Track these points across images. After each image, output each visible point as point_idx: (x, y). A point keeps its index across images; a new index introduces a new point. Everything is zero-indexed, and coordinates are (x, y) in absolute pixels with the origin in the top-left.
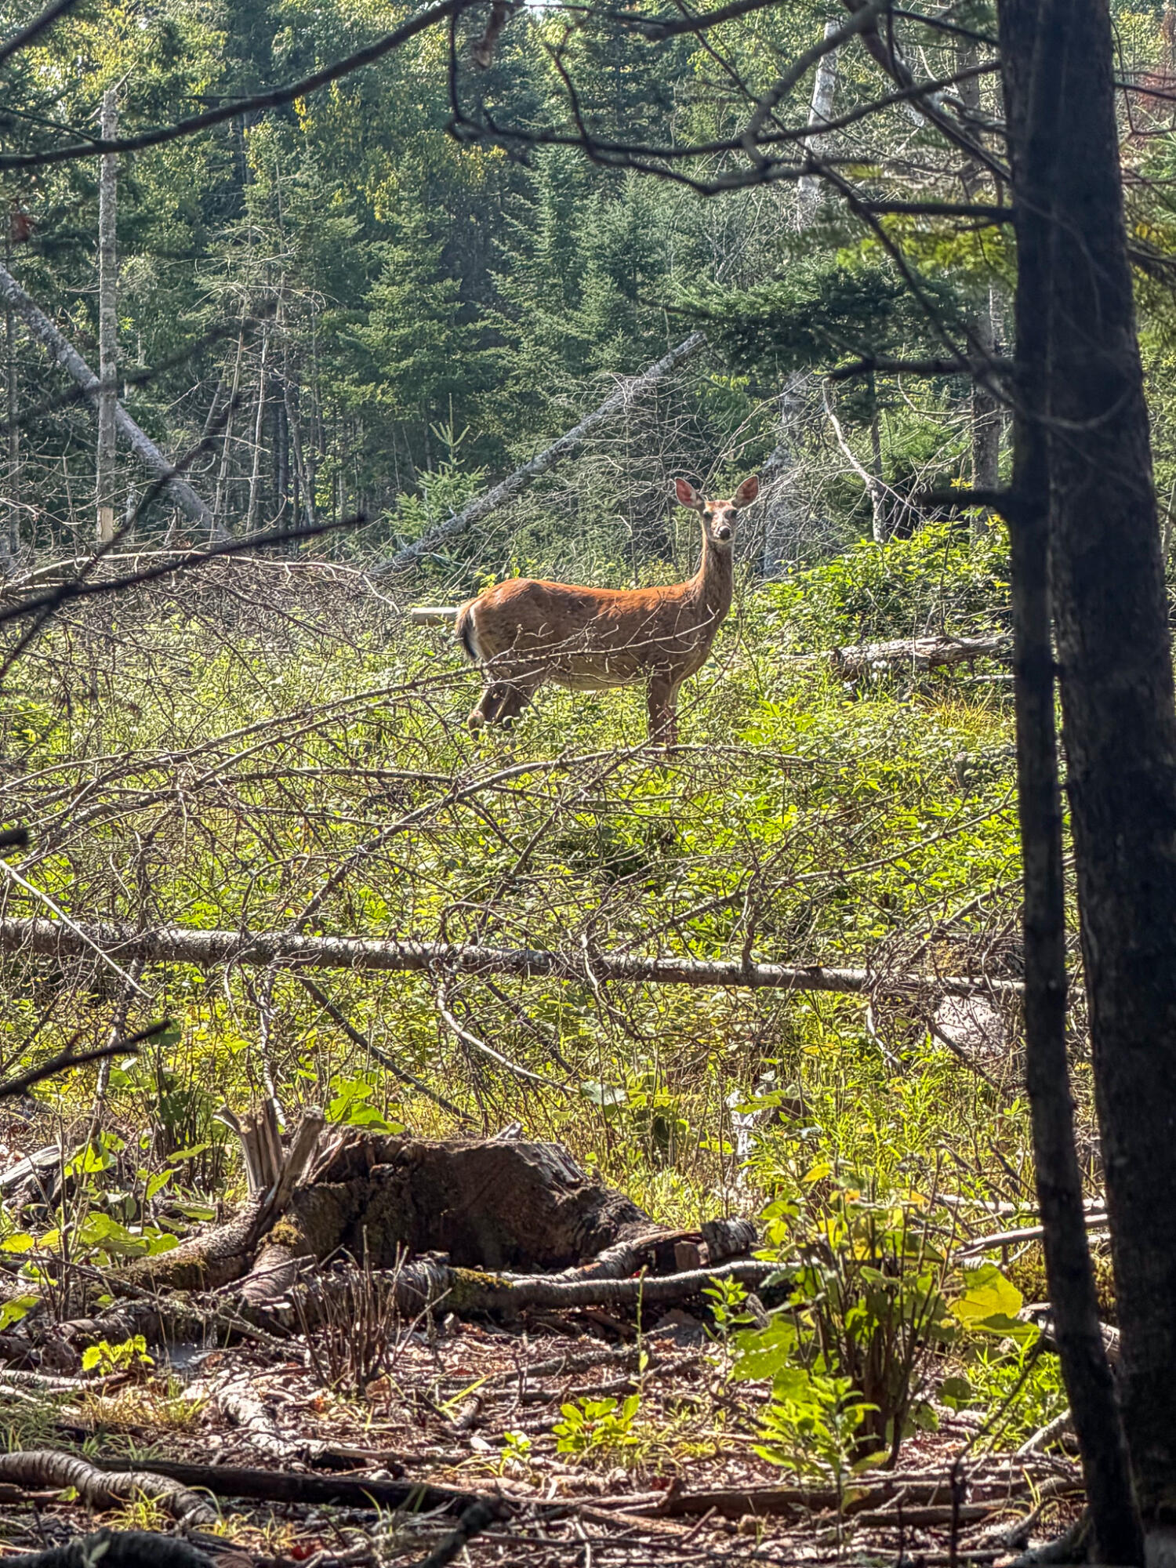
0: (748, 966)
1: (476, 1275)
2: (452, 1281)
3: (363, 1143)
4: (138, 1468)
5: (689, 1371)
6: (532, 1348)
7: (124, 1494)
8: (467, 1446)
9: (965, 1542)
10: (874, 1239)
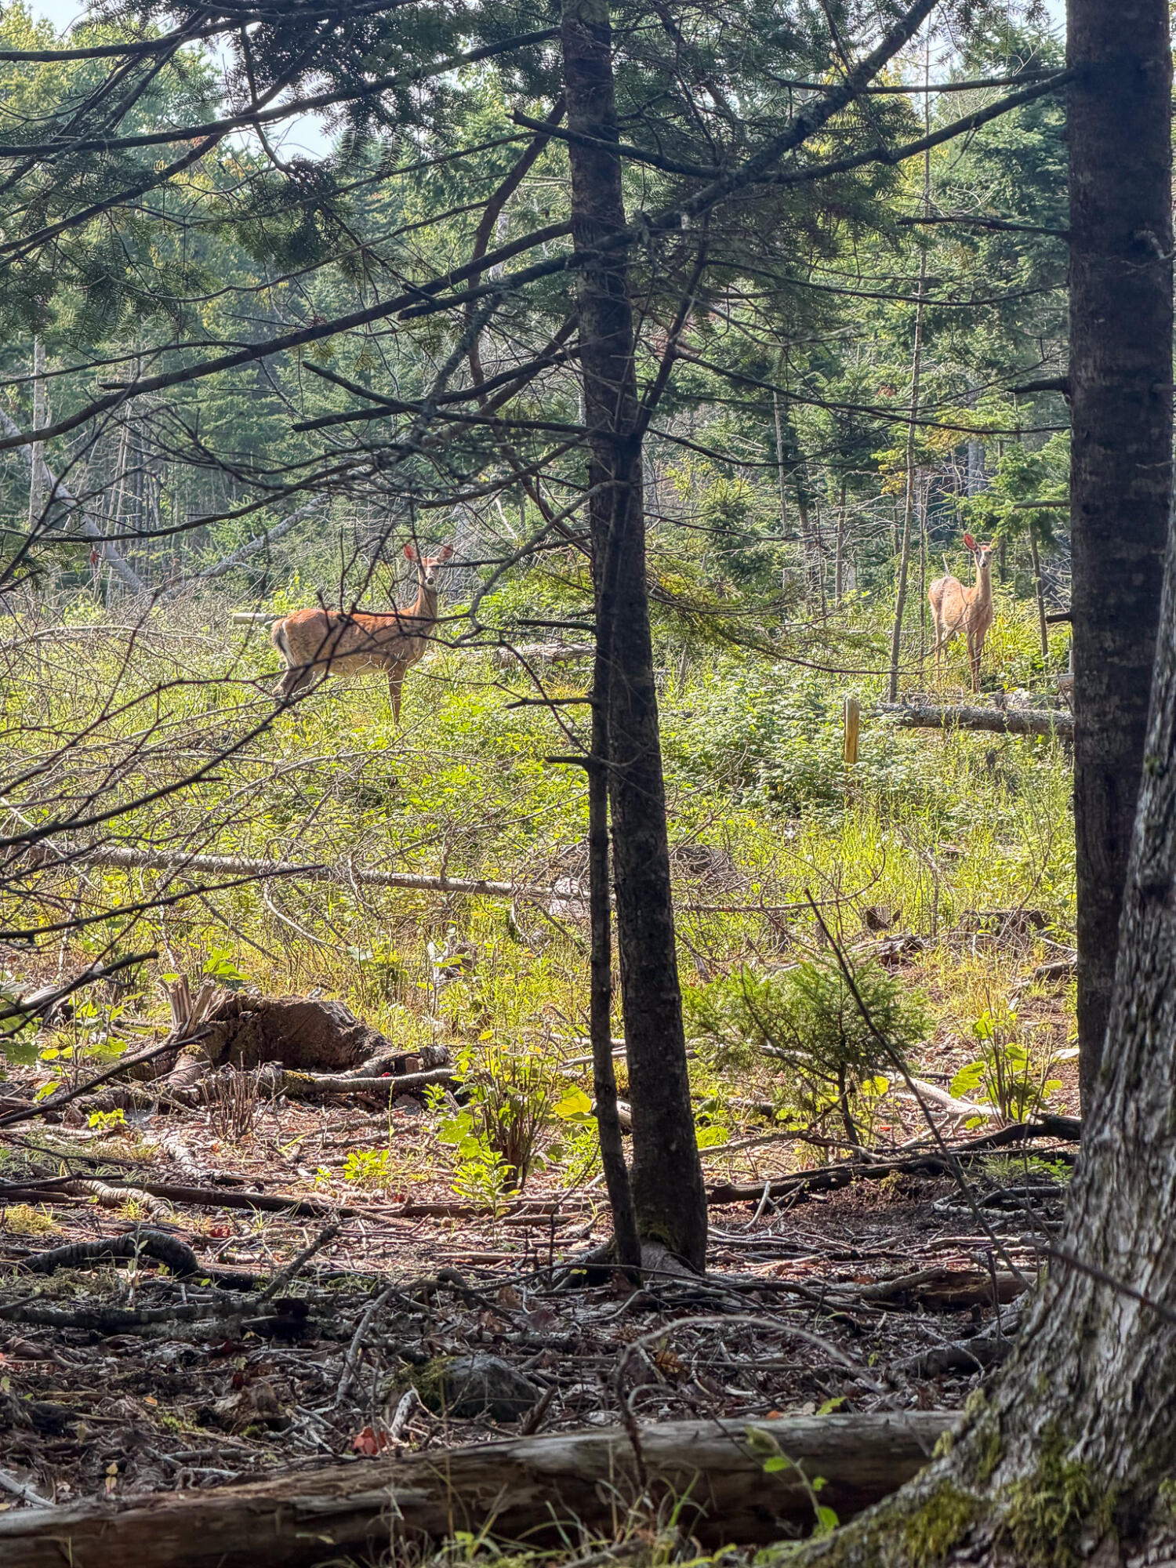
0: (443, 879)
1: (297, 1074)
2: (285, 1079)
3: (236, 1000)
4: (130, 1186)
5: (413, 1131)
6: (327, 1115)
7: (123, 1200)
8: (296, 1173)
9: (558, 1234)
10: (514, 1071)
